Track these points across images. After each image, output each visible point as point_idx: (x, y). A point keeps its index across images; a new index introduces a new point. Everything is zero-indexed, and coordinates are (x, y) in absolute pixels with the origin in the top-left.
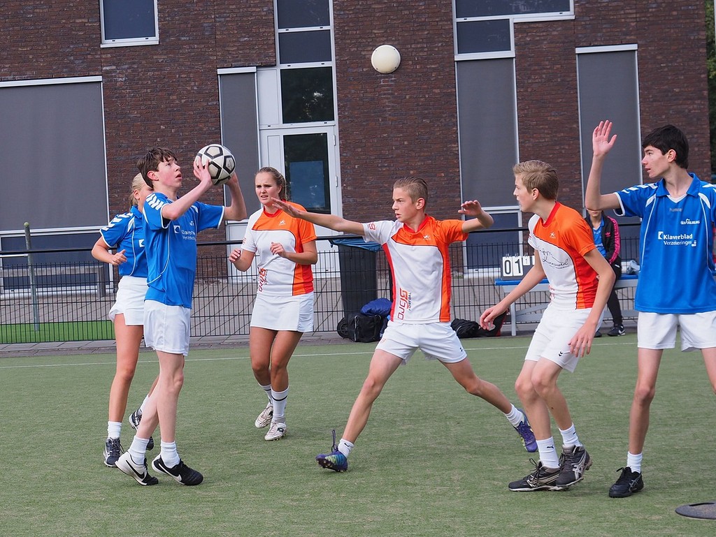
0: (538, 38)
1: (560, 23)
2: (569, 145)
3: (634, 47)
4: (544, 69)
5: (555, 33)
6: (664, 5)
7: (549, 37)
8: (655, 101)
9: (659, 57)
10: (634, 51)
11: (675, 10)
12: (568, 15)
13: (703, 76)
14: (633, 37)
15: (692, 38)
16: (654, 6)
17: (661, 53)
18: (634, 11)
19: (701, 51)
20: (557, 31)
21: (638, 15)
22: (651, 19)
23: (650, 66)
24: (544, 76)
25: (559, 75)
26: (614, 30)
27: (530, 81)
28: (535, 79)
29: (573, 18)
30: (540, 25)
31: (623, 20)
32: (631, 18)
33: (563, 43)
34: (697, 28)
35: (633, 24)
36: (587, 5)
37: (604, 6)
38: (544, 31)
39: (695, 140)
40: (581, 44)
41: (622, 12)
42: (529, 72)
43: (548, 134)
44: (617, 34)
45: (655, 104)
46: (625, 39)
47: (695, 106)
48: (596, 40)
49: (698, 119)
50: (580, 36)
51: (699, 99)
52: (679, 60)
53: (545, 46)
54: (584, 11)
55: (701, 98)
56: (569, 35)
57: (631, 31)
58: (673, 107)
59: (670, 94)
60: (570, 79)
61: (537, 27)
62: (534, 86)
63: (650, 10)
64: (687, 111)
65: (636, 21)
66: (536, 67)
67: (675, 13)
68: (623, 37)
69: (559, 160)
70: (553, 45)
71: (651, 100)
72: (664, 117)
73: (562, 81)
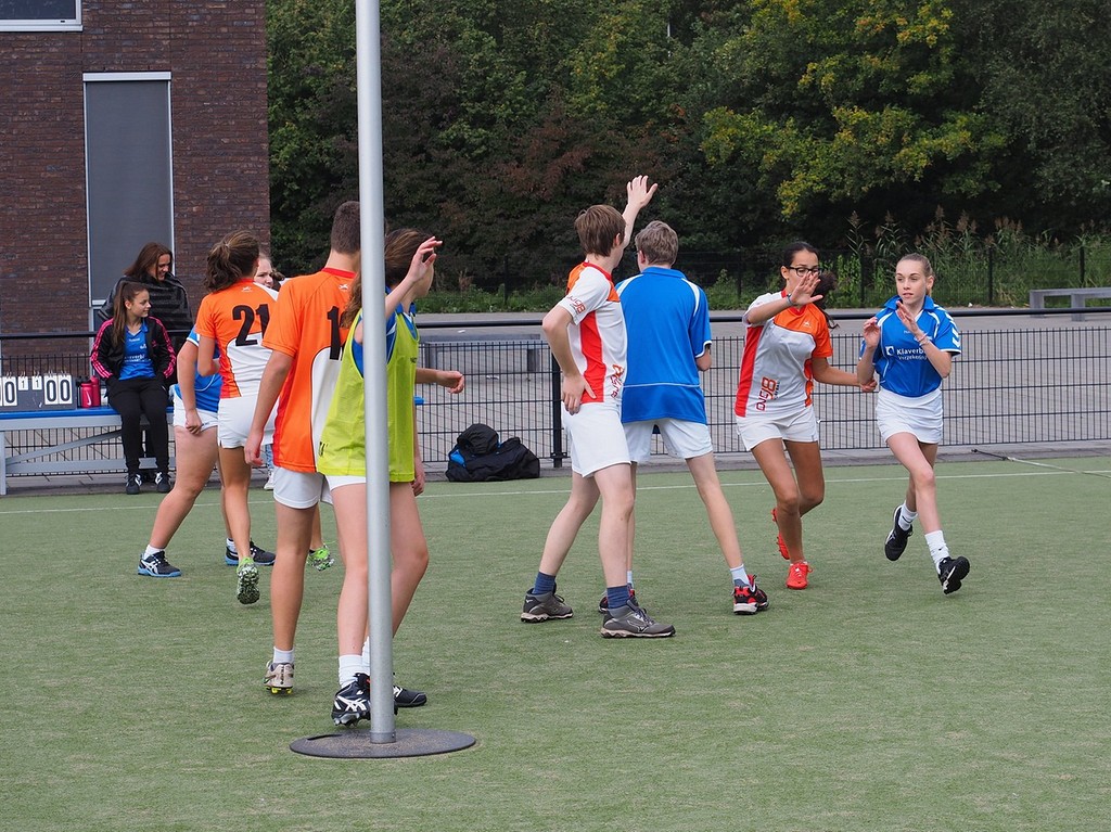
0: (28, 56)
1: (61, 35)
2: (71, 215)
3: (166, 76)
4: (37, 102)
5: (54, 50)
6: (209, 17)
7: (45, 56)
8: (193, 155)
9: (201, 92)
10: (167, 81)
11: (224, 26)
12: (73, 25)
13: (262, 122)
14: (164, 61)
15: (248, 67)
16: (195, 18)
17: (204, 87)
18: (168, 24)
19: (259, 86)
20: (57, 47)
21: (173, 31)
22: (190, 36)
23: (188, 105)
24: (36, 112)
25: (58, 112)
26: (138, 50)
27: (16, 119)
28: (23, 116)
29: (80, 28)
30: (33, 37)
31: (151, 36)
32: (163, 34)
33: (66, 64)
34: (253, 54)
35: (164, 42)
36: (100, 12)
37: (124, 15)
38: (37, 47)
39: (248, 214)
40: (91, 69)
41: (151, 25)
42: (14, 106)
43: (41, 197)
44: (142, 55)
45: (194, 159)
46: (153, 63)
47: (250, 165)
48: (113, 64)
49: (254, 184)
50: (90, 55)
51: (256, 154)
52: (230, 98)
53: (38, 68)
54: (96, 19)
55: (260, 153)
56: (73, 54)
57: (163, 53)
58: (219, 165)
59: (215, 146)
60: (75, 118)
61: (28, 40)
62: (22, 126)
63: (190, 24)
64: (238, 170)
65: (170, 39)
66: (26, 99)
67: (224, 30)
68: (151, 61)
69: (57, 236)
70: (50, 67)
71: (189, 153)
72: (206, 179)
73: (63, 120)
